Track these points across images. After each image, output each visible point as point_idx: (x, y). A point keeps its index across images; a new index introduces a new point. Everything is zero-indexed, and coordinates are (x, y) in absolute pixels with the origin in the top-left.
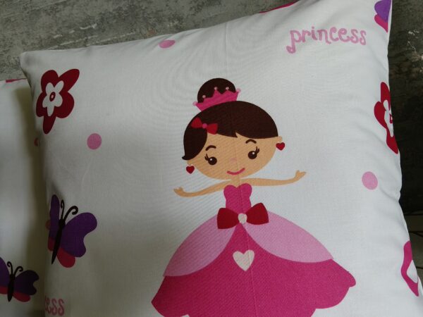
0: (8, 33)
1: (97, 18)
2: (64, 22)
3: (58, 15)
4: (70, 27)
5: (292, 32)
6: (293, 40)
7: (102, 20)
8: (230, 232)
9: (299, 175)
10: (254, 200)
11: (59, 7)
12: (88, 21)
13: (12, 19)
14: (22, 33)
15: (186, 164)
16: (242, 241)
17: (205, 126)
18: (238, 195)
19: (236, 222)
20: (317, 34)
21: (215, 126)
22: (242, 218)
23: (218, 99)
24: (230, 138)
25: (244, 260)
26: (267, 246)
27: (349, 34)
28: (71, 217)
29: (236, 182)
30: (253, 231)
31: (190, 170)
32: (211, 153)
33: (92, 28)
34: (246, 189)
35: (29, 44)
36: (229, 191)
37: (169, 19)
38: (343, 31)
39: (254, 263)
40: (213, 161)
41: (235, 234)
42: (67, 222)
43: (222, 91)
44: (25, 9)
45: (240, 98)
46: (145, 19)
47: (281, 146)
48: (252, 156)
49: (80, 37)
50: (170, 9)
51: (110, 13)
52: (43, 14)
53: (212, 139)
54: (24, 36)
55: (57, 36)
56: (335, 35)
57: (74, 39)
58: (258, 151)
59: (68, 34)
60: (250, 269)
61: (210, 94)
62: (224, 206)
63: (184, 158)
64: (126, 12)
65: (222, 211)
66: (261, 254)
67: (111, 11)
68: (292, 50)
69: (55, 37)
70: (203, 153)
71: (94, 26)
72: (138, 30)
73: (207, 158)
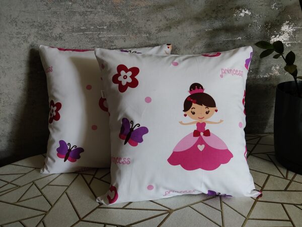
0: (54, 20)
1: (108, 24)
2: (89, 21)
3: (86, 17)
4: (91, 25)
5: (222, 69)
6: (222, 73)
7: (110, 25)
8: (197, 138)
9: (221, 121)
10: (206, 128)
11: (88, 13)
12: (102, 24)
13: (58, 13)
14: (63, 22)
15: (184, 113)
16: (201, 141)
17: (192, 100)
18: (201, 126)
19: (199, 135)
20: (229, 71)
21: (195, 101)
22: (202, 134)
23: (197, 91)
24: (200, 106)
25: (201, 148)
26: (209, 144)
27: (238, 72)
28: (136, 128)
29: (201, 121)
30: (205, 138)
31: (185, 115)
32: (193, 110)
33: (103, 28)
34: (204, 124)
35: (66, 28)
36: (198, 124)
37: (145, 33)
38: (237, 71)
39: (204, 149)
40: (194, 113)
41: (199, 139)
42: (134, 129)
43: (198, 88)
44: (67, 9)
45: (204, 92)
46: (132, 30)
47: (216, 111)
48: (207, 113)
49: (96, 31)
50: (146, 28)
51: (115, 23)
52: (77, 14)
53: (194, 105)
54: (64, 23)
55: (83, 28)
56: (235, 72)
57: (93, 32)
58: (209, 111)
59: (90, 28)
60: (203, 151)
61: (194, 89)
62: (196, 129)
63: (184, 111)
64: (124, 24)
65: (195, 131)
66: (207, 146)
67: (116, 22)
68: (222, 76)
69: (82, 28)
70: (190, 110)
71: (105, 27)
72: (128, 35)
73: (192, 112)
